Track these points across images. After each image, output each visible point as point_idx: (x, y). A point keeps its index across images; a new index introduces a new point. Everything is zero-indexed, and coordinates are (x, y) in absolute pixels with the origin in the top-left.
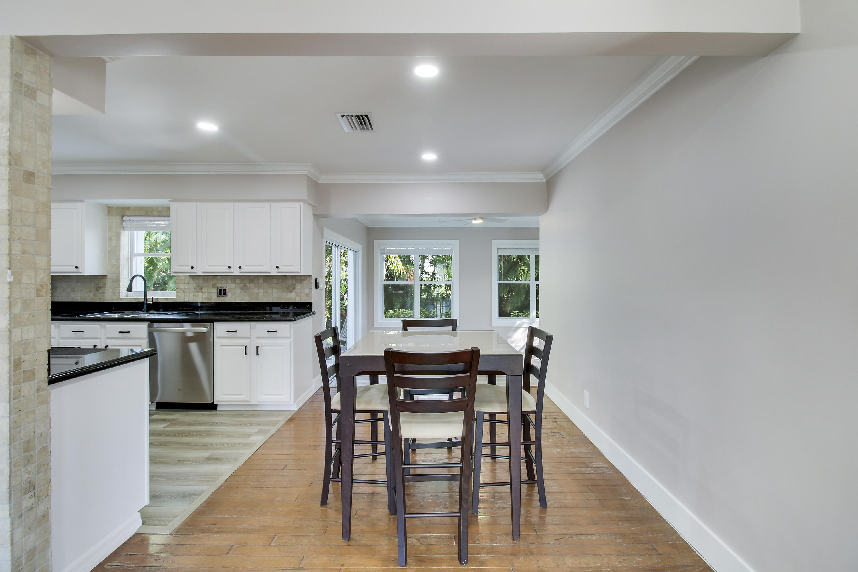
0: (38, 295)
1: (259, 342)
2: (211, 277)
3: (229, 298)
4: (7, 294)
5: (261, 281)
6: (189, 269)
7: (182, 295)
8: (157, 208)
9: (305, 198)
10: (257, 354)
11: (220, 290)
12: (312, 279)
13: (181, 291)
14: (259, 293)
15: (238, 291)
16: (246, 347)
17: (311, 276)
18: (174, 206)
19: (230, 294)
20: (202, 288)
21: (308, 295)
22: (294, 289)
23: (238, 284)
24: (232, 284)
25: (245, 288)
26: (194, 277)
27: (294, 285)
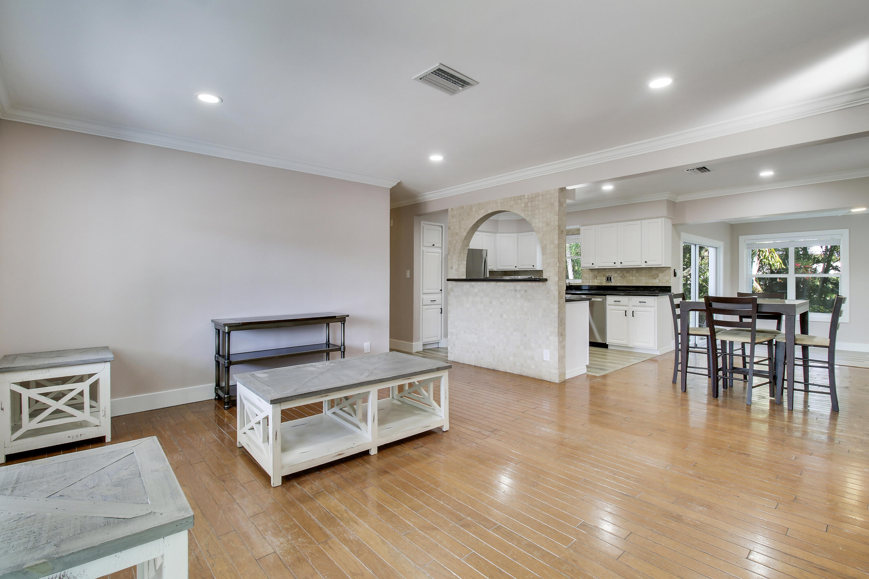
0: (564, 271)
1: (634, 309)
2: (602, 270)
3: (613, 283)
4: (558, 270)
5: (634, 272)
6: (591, 265)
7: (585, 281)
8: (571, 230)
9: (665, 214)
10: (633, 316)
11: (608, 278)
12: (671, 270)
13: (585, 279)
14: (633, 279)
15: (619, 278)
16: (626, 311)
17: (670, 268)
18: (582, 228)
19: (614, 280)
20: (597, 277)
21: (668, 281)
22: (658, 277)
23: (619, 274)
24: (615, 274)
25: (624, 277)
26: (592, 270)
27: (658, 274)
